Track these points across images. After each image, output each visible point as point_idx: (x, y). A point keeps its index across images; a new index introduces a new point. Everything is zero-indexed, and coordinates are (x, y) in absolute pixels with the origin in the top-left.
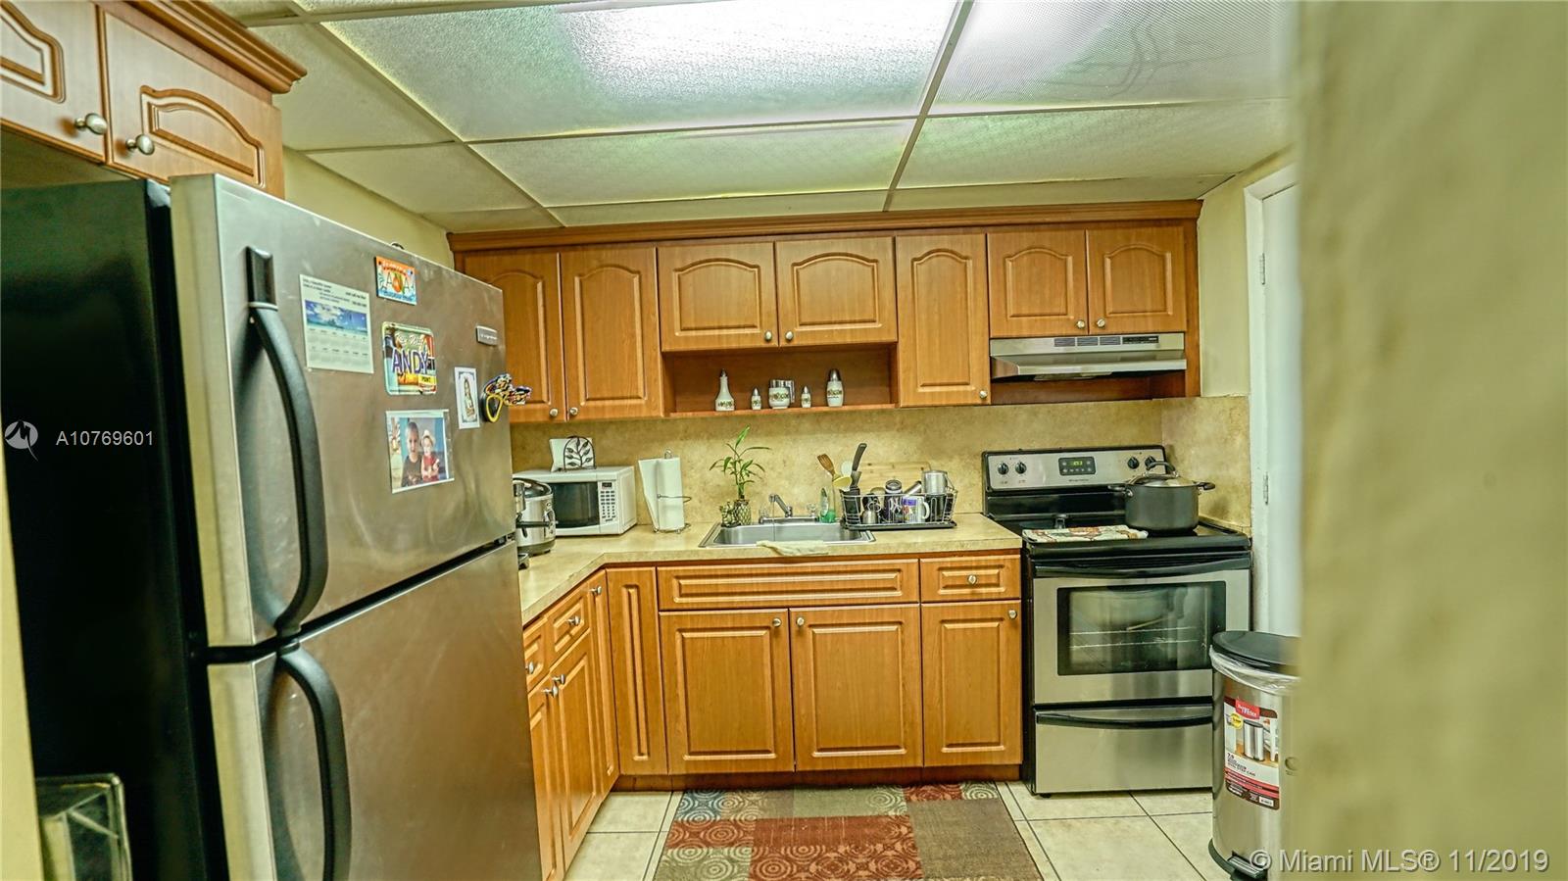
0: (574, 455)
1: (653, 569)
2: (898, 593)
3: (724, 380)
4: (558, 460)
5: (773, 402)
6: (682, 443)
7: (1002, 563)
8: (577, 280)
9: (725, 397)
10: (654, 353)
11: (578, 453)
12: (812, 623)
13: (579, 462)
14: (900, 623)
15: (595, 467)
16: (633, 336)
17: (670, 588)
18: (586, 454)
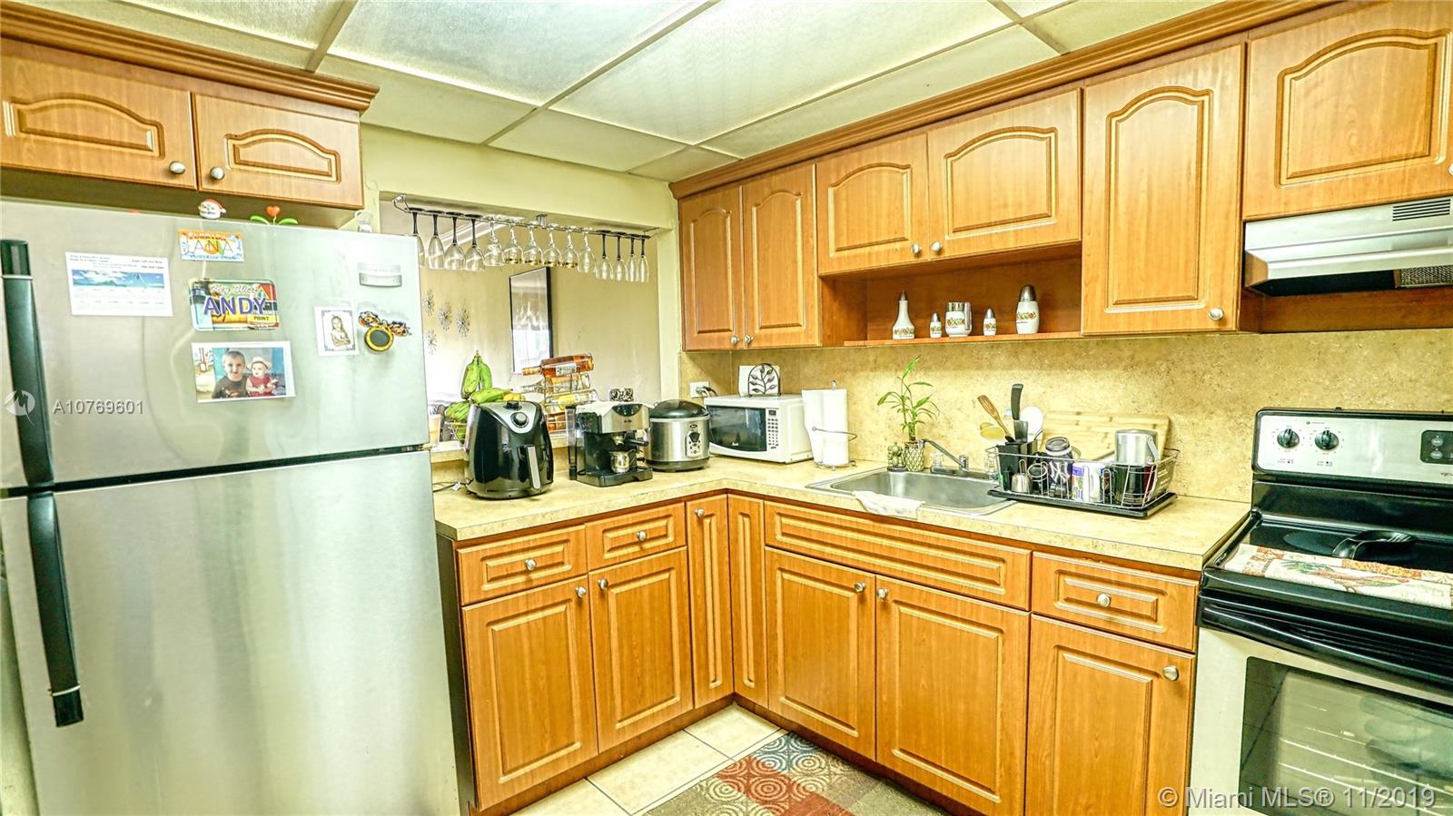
0: (758, 382)
1: (761, 501)
2: (1001, 591)
3: (903, 304)
4: (743, 386)
5: (949, 330)
6: (872, 374)
7: (1161, 587)
8: (754, 209)
9: (903, 323)
10: (811, 279)
11: (763, 380)
12: (897, 599)
13: (763, 389)
14: (1001, 631)
15: (780, 394)
16: (795, 262)
17: (773, 525)
18: (770, 380)
